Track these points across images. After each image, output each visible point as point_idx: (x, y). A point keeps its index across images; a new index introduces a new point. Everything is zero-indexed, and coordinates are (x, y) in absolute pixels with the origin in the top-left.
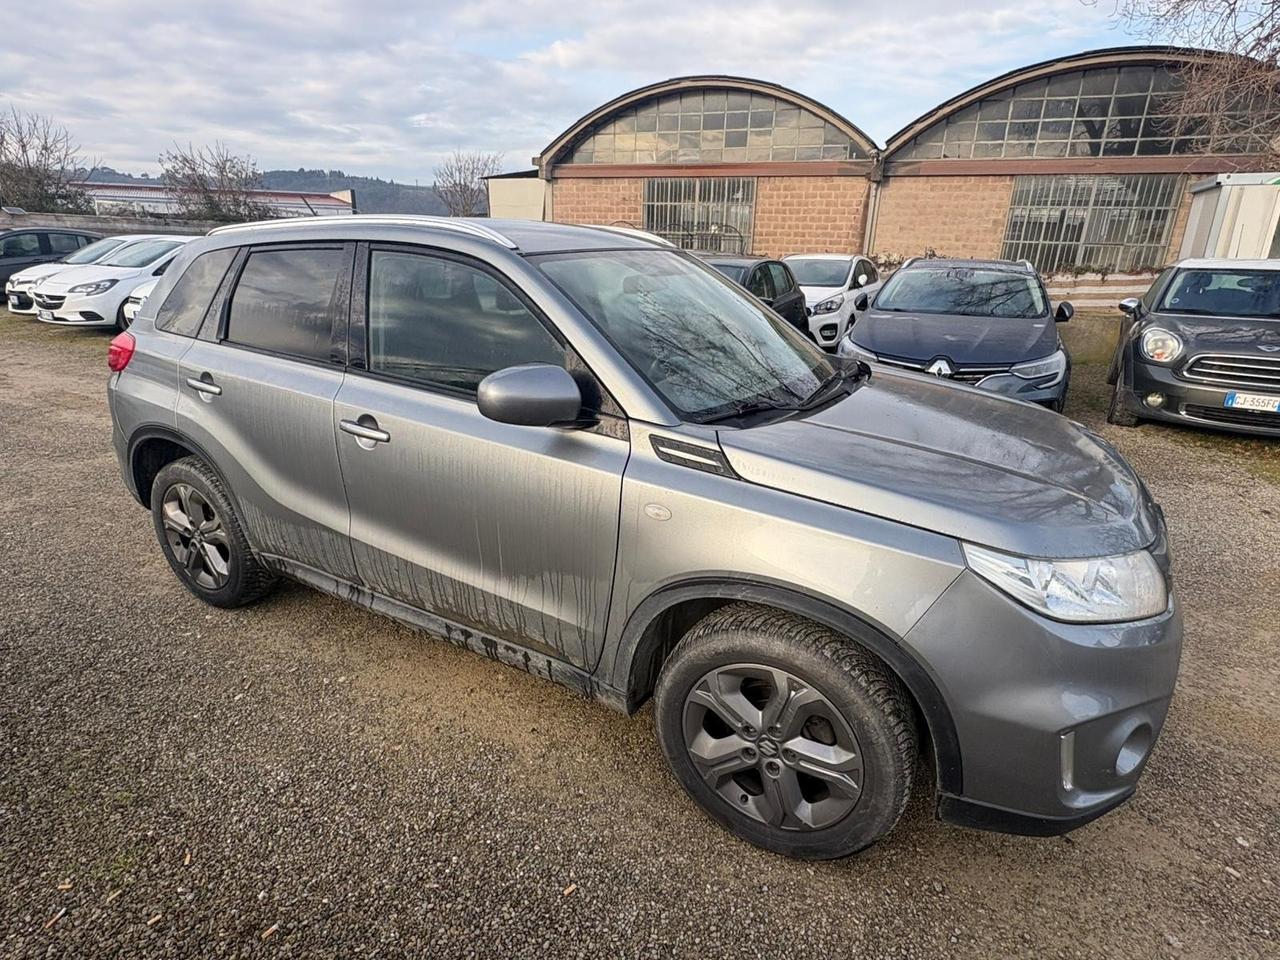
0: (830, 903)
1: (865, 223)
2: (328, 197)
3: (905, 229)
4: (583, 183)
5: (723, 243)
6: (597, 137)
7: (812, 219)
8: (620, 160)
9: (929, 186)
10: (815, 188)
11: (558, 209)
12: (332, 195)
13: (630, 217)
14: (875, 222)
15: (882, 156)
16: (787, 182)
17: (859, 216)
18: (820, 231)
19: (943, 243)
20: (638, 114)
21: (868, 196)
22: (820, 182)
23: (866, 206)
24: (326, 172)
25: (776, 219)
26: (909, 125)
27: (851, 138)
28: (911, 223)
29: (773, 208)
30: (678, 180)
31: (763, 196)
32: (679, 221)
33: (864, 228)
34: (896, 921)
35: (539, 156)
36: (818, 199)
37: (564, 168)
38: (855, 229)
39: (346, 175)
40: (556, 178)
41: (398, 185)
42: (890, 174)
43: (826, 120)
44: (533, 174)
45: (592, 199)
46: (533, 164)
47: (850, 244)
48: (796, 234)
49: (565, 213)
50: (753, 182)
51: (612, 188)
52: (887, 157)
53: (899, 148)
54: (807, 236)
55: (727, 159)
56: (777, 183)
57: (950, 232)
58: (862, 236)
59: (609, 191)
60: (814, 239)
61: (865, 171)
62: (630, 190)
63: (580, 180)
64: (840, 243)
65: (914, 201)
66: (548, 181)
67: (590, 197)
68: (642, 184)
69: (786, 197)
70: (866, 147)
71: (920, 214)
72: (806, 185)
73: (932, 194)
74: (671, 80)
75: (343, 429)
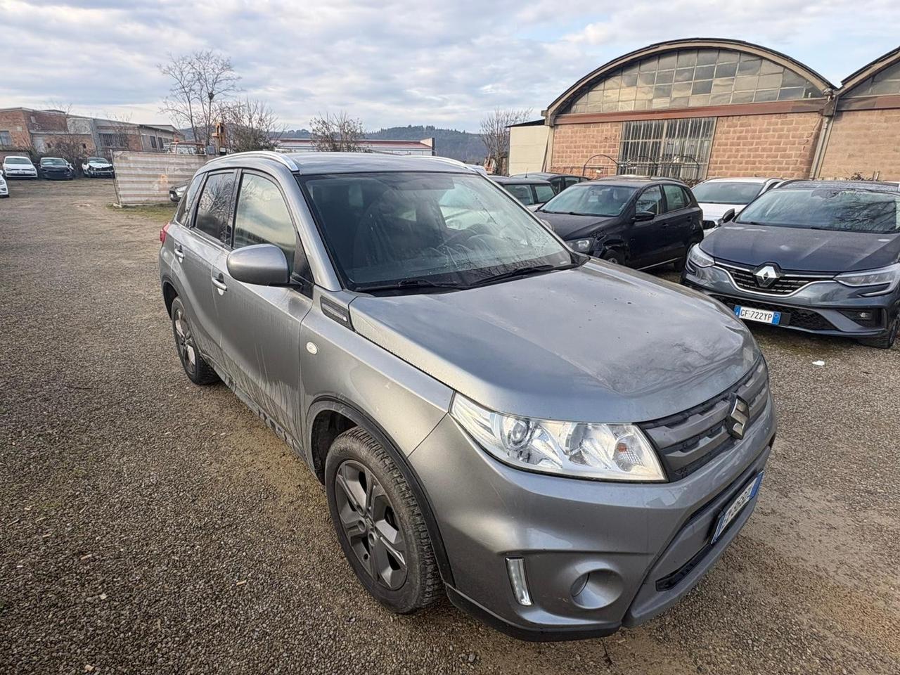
0: (387, 643)
1: (814, 151)
2: (419, 143)
4: (576, 128)
5: (682, 170)
6: (590, 93)
7: (764, 150)
8: (605, 109)
9: (883, 118)
10: (769, 124)
11: (556, 147)
12: (422, 142)
13: (609, 152)
14: (824, 150)
15: (836, 94)
16: (744, 120)
17: (809, 146)
18: (770, 160)
20: (623, 74)
21: (820, 129)
22: (774, 119)
23: (817, 137)
24: (425, 126)
25: (731, 150)
26: (868, 65)
27: (807, 81)
28: (861, 151)
29: (729, 141)
30: (649, 122)
31: (721, 132)
32: (648, 155)
33: (812, 156)
34: (422, 670)
35: (546, 109)
36: (771, 133)
37: (564, 117)
38: (804, 157)
39: (436, 128)
40: (558, 125)
41: (468, 134)
42: (843, 109)
43: (785, 67)
44: (541, 123)
45: (582, 139)
46: (542, 115)
47: (798, 170)
48: (747, 163)
49: (561, 150)
50: (713, 122)
51: (597, 130)
52: (842, 95)
53: (855, 86)
54: (757, 163)
55: (692, 104)
56: (734, 121)
58: (810, 163)
59: (595, 133)
60: (763, 166)
61: (819, 107)
62: (612, 131)
63: (575, 125)
64: (788, 169)
65: (866, 132)
66: (551, 127)
67: (580, 137)
68: (621, 127)
69: (741, 132)
70: (821, 87)
71: (871, 142)
72: (760, 123)
73: (885, 125)
74: (651, 46)
75: (213, 282)
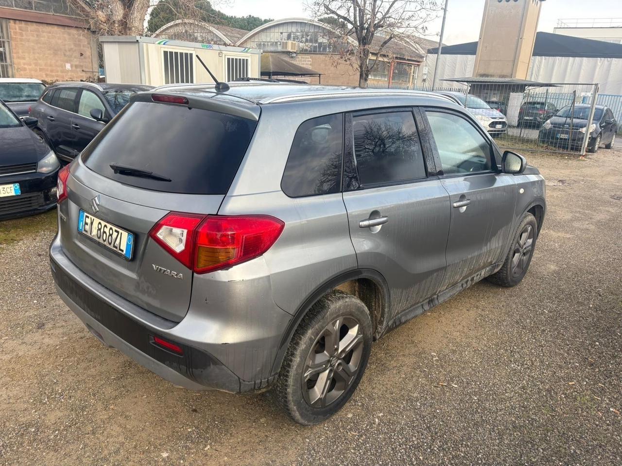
75: (454, 207)
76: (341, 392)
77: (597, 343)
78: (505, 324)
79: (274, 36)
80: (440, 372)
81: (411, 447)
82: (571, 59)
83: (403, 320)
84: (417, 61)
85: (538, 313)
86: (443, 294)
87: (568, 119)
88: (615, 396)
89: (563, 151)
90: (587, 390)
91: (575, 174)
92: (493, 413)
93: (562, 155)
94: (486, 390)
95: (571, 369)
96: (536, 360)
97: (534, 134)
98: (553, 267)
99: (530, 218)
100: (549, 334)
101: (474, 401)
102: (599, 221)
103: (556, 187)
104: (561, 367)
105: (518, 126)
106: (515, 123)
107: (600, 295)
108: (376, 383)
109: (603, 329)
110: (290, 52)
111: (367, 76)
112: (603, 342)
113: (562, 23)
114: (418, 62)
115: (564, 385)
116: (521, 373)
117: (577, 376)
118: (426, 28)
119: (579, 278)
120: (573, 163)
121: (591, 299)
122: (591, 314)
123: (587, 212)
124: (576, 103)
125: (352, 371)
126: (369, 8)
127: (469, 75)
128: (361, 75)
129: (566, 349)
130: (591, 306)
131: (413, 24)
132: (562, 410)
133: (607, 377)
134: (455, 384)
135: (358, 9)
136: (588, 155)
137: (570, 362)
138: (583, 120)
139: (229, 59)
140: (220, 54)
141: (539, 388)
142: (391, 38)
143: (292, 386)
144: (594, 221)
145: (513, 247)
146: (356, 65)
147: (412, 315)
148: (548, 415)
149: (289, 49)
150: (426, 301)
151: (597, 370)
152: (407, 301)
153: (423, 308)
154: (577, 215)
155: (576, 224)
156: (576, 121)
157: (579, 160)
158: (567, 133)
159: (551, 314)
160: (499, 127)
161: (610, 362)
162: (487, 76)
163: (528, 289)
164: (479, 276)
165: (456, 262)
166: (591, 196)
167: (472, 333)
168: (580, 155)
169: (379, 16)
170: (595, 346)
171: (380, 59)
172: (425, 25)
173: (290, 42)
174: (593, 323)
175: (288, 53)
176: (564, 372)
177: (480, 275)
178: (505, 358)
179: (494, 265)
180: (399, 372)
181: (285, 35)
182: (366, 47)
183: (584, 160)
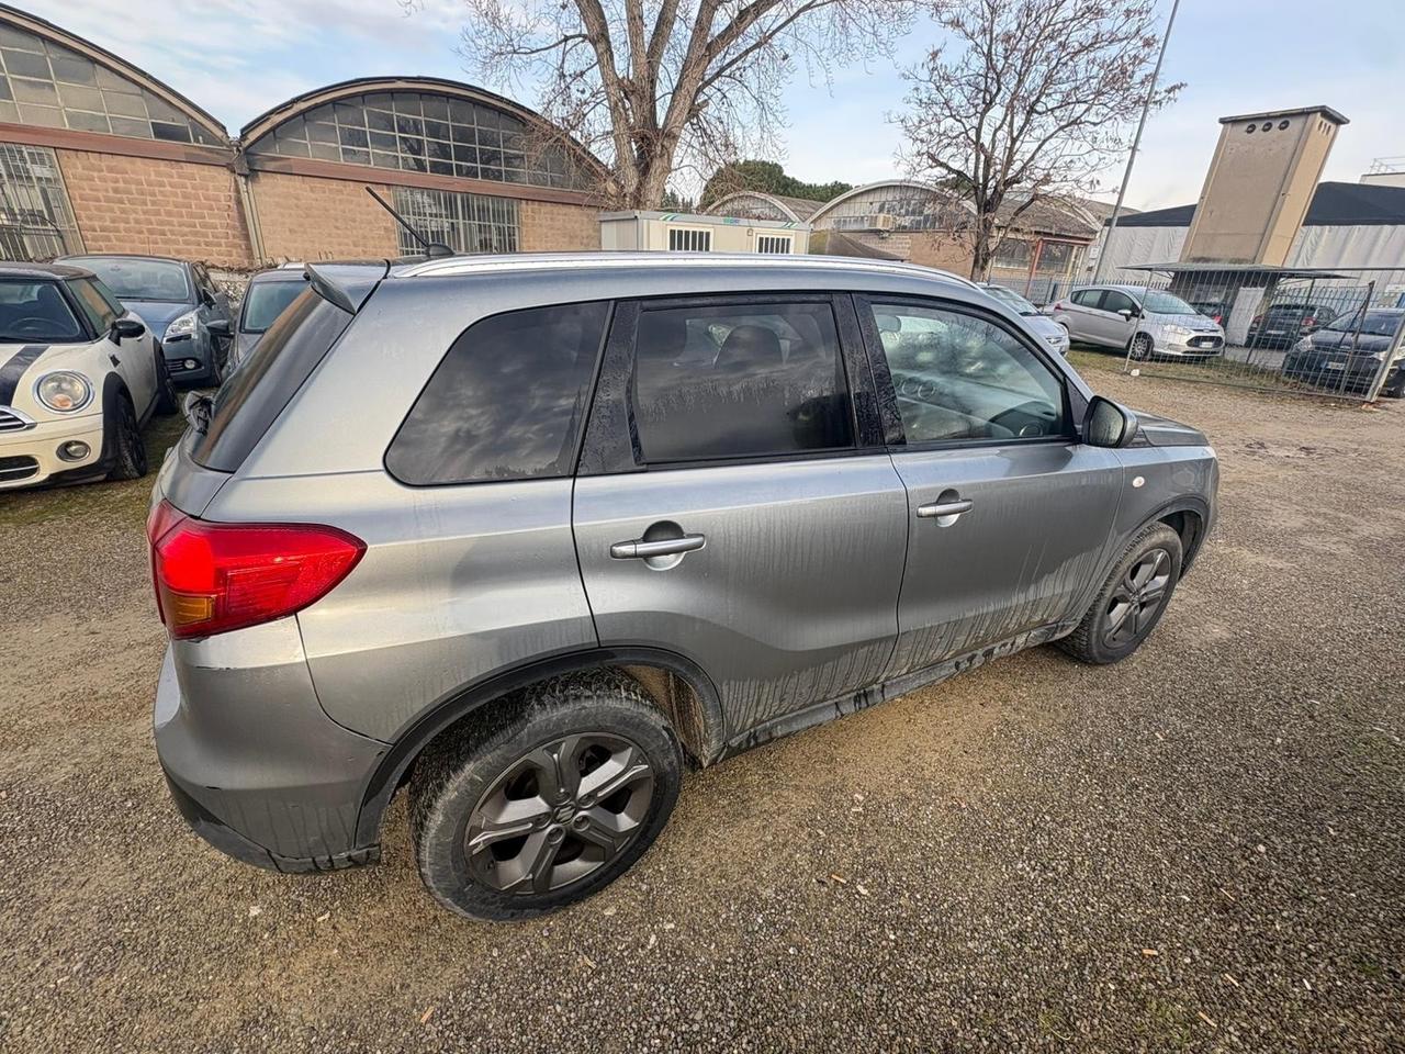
1: (245, 221)
3: (295, 232)
9: (307, 187)
10: (158, 173)
15: (243, 146)
17: (235, 214)
19: (342, 248)
21: (238, 191)
22: (162, 166)
23: (239, 202)
27: (190, 116)
28: (300, 225)
29: (100, 195)
31: (75, 177)
33: (245, 227)
36: (168, 188)
38: (234, 228)
42: (257, 168)
52: (246, 150)
53: (258, 139)
56: (93, 161)
57: (348, 237)
61: (226, 161)
65: (296, 202)
69: (116, 181)
71: (307, 216)
73: (313, 195)
75: (920, 516)
76: (594, 864)
77: (1262, 848)
78: (1050, 751)
79: (861, 208)
80: (850, 845)
81: (679, 1039)
82: (1387, 228)
83: (780, 731)
84: (1084, 238)
85: (1139, 738)
86: (898, 682)
87: (1349, 335)
88: (1263, 1029)
89: (1330, 392)
90: (1187, 984)
91: (1342, 437)
92: (913, 989)
93: (1324, 401)
94: (926, 921)
95: (1165, 909)
96: (1082, 863)
97: (1276, 360)
98: (1218, 631)
99: (1162, 535)
100: (1146, 795)
101: (884, 943)
102: (1366, 539)
103: (1290, 460)
104: (1139, 895)
105: (1248, 345)
106: (1243, 340)
107: (1312, 717)
108: (705, 844)
109: (1291, 811)
110: (880, 231)
111: (986, 261)
112: (1280, 847)
113: (1382, 165)
114: (1086, 240)
115: (1128, 953)
116: (1032, 891)
117: (1173, 932)
118: (1098, 181)
119: (1273, 666)
120: (1347, 415)
121: (1284, 724)
122: (1274, 764)
123: (1342, 515)
124: (1371, 303)
125: (621, 830)
126: (1000, 153)
127: (1175, 259)
128: (976, 262)
129: (1173, 848)
130: (1279, 740)
131: (1074, 174)
132: (1092, 1030)
133: (1257, 957)
134: (865, 886)
135: (982, 157)
136: (1385, 402)
137: (1168, 887)
138: (1383, 338)
139: (761, 239)
140: (750, 231)
141: (1057, 946)
142: (1032, 200)
143: (430, 864)
144: (1354, 536)
145: (1108, 594)
146: (970, 247)
147: (806, 723)
148: (1048, 1037)
149: (879, 227)
150: (848, 696)
151: (1235, 928)
152: (782, 700)
153: (838, 708)
154: (1318, 521)
155: (1307, 541)
156: (1362, 338)
157: (1361, 411)
158: (1342, 360)
159: (1170, 746)
160: (1206, 345)
161: (1281, 911)
162: (1206, 260)
163: (1139, 676)
164: (1009, 646)
165: (929, 625)
166: (1363, 485)
167: (965, 763)
168: (1364, 402)
169: (1017, 166)
170: (1253, 853)
171: (1011, 235)
172: (1095, 175)
173: (881, 216)
174: (1267, 787)
175: (878, 232)
176: (1144, 913)
177: (1012, 645)
178: (1012, 840)
179: (1055, 625)
180: (764, 827)
181: (876, 206)
182: (989, 216)
183: (1371, 412)
